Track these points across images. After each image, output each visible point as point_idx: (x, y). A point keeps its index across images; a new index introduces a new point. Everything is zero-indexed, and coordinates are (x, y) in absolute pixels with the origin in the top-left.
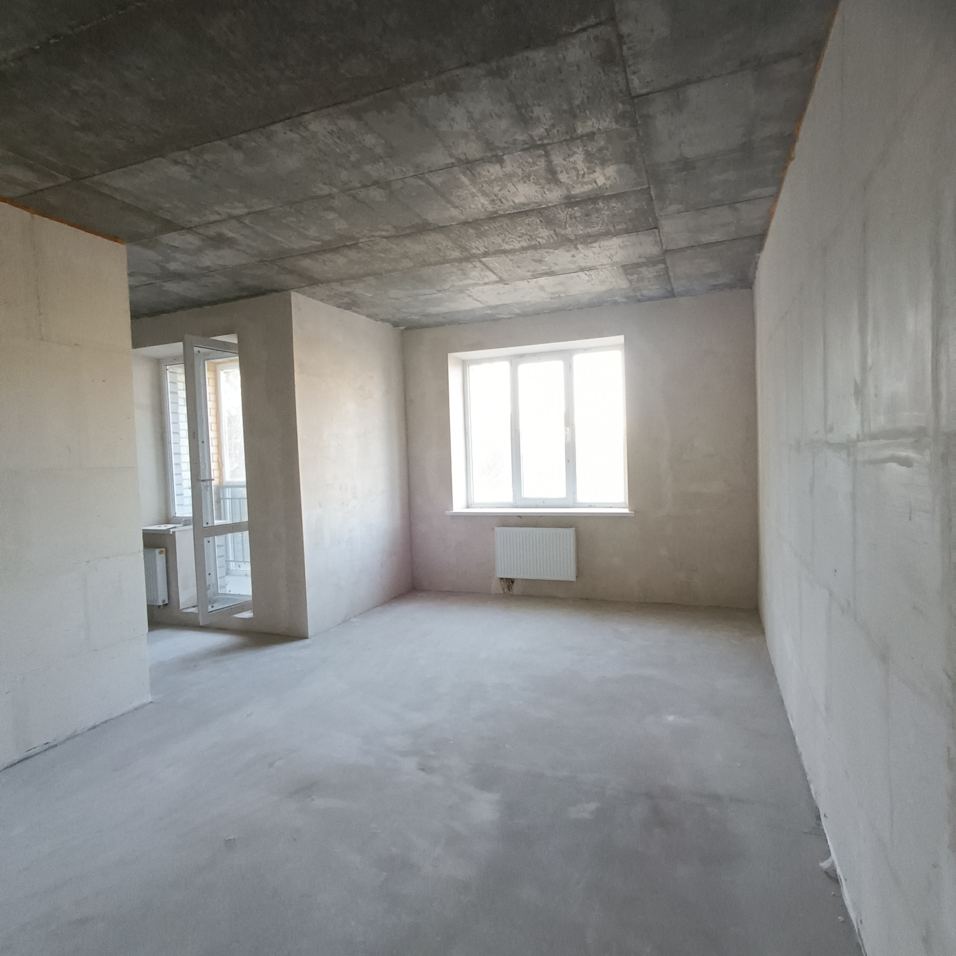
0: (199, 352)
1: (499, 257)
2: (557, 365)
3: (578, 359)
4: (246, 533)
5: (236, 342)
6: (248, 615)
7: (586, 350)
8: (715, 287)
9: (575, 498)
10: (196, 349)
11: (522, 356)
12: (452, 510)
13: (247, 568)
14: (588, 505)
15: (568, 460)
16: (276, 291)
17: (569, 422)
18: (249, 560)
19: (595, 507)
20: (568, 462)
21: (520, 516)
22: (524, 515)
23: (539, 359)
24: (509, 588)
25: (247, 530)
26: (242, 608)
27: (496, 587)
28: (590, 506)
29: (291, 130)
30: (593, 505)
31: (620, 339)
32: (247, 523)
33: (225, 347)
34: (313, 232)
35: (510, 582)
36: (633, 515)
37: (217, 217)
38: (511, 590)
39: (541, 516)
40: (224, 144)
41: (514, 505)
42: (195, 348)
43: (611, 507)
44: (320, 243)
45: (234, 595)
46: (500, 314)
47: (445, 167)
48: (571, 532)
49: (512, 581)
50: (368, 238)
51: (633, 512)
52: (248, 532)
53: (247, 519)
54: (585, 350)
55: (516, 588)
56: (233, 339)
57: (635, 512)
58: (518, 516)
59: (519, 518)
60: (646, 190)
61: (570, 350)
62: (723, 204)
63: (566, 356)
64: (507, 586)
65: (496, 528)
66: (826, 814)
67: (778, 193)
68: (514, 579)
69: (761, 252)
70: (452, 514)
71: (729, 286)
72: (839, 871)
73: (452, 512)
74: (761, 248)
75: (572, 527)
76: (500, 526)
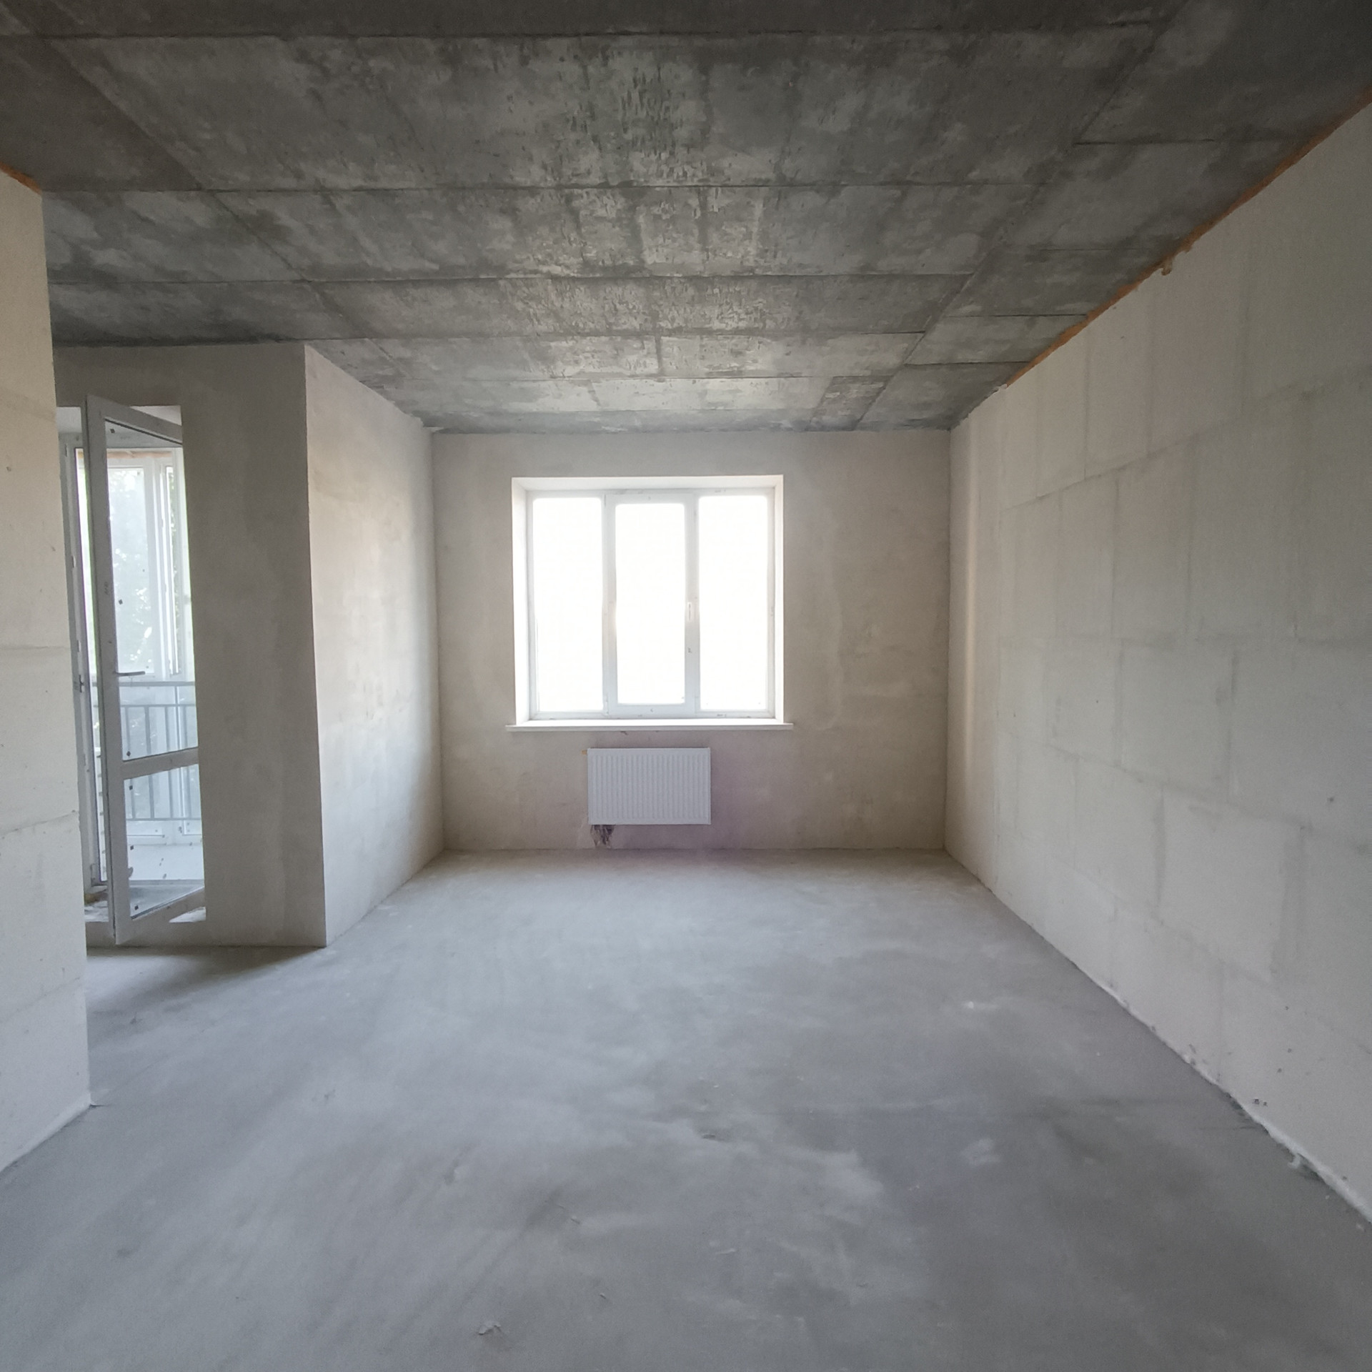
0: (113, 431)
1: (690, 338)
2: (674, 511)
3: (706, 504)
4: (194, 769)
5: (180, 423)
6: (197, 915)
7: (718, 491)
8: (912, 423)
9: (698, 704)
10: (108, 426)
11: (622, 492)
12: (515, 724)
13: (196, 830)
14: (716, 715)
15: (689, 649)
16: (278, 339)
17: (692, 595)
18: (200, 816)
19: (726, 717)
20: (689, 652)
21: (624, 732)
22: (630, 729)
23: (650, 498)
24: (605, 839)
25: (196, 763)
26: (186, 905)
27: (586, 839)
28: (719, 716)
29: (576, 57)
30: (724, 714)
31: (777, 480)
32: (197, 750)
33: (158, 427)
34: (440, 248)
35: (606, 831)
36: (791, 728)
37: (290, 183)
38: (607, 842)
39: (657, 731)
40: (431, 46)
41: (607, 715)
42: (107, 423)
43: (749, 717)
44: (435, 267)
45: (172, 882)
46: (607, 426)
47: (752, 183)
48: (706, 752)
49: (609, 829)
50: (525, 274)
51: (792, 724)
52: (197, 766)
53: (196, 745)
54: (716, 492)
55: (616, 840)
56: (172, 416)
57: (795, 724)
58: (622, 732)
59: (623, 734)
60: (965, 278)
61: (695, 489)
62: (1031, 316)
63: (689, 497)
64: (602, 837)
65: (589, 749)
66: (1263, 1100)
67: (1096, 313)
68: (615, 825)
69: (1006, 385)
70: (515, 730)
71: (927, 424)
72: (1322, 1169)
73: (514, 726)
74: (1008, 379)
75: (706, 747)
76: (594, 747)
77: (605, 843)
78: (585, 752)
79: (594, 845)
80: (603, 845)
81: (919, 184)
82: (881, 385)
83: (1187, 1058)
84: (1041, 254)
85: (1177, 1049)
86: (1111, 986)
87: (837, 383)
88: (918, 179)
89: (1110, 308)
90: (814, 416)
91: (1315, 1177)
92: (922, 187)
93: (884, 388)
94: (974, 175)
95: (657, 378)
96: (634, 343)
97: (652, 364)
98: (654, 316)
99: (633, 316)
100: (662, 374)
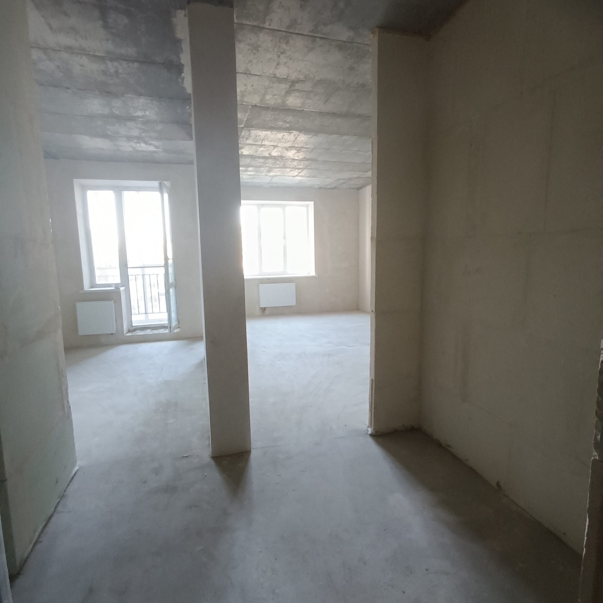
2: (278, 211)
3: (288, 209)
5: (170, 186)
9: (286, 271)
11: (263, 205)
21: (269, 279)
27: (258, 312)
31: (312, 203)
35: (264, 309)
48: (294, 284)
55: (267, 312)
57: (318, 275)
63: (283, 206)
64: (262, 311)
65: (259, 284)
68: (266, 307)
71: (354, 189)
75: (294, 282)
76: (261, 284)
78: (258, 286)
79: (260, 314)
80: (263, 314)
82: (349, 181)
95: (294, 176)
96: (296, 170)
97: (296, 174)
98: (308, 166)
99: (303, 166)
100: (296, 176)
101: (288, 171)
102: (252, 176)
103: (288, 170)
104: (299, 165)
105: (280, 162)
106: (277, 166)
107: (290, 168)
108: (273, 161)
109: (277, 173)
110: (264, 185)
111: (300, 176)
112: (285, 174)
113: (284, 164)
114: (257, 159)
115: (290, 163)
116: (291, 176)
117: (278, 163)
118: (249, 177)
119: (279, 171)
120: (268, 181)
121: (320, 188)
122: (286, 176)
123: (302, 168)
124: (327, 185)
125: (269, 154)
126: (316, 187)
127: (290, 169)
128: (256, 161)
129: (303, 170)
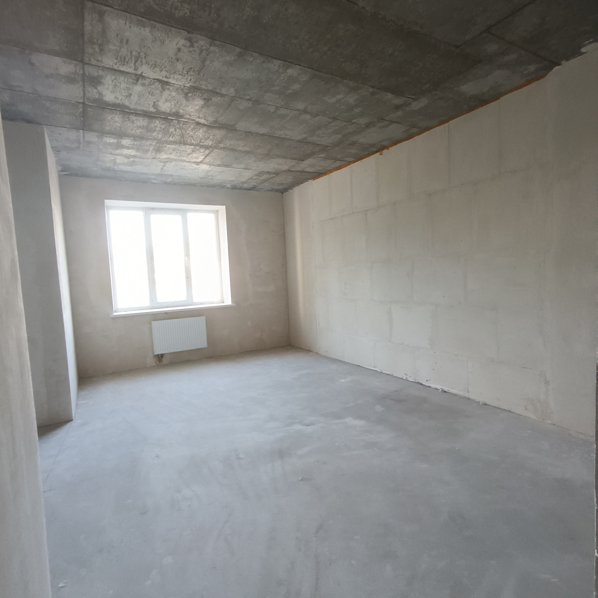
2: (177, 218)
3: (190, 216)
8: (272, 190)
9: (192, 300)
11: (153, 209)
14: (199, 303)
15: (187, 277)
17: (187, 253)
19: (204, 304)
22: (169, 312)
24: (160, 360)
27: (151, 361)
28: (201, 304)
31: (223, 208)
35: (160, 357)
36: (235, 306)
41: (152, 307)
43: (214, 303)
48: (204, 318)
49: (162, 356)
51: (235, 304)
55: (165, 360)
59: (166, 314)
60: (328, 146)
61: (185, 210)
62: (336, 159)
63: (183, 212)
64: (158, 360)
65: (152, 322)
66: (428, 380)
67: (354, 162)
68: (164, 354)
69: (313, 180)
70: (113, 317)
71: (277, 190)
72: (446, 389)
73: (112, 315)
74: (314, 178)
75: (203, 316)
76: (154, 320)
77: (160, 363)
78: (151, 323)
79: (155, 365)
80: (159, 363)
81: (339, 120)
82: (274, 176)
83: (405, 378)
84: (353, 144)
85: (401, 377)
86: (375, 367)
87: (261, 173)
88: (340, 118)
89: (360, 161)
90: (241, 184)
91: (445, 392)
92: (339, 121)
93: (275, 177)
94: (354, 121)
95: (197, 163)
96: (202, 150)
97: (201, 158)
98: (220, 142)
99: (213, 141)
100: (201, 162)
101: (188, 152)
102: (132, 159)
103: (189, 149)
104: (206, 139)
105: (175, 130)
106: (171, 139)
107: (191, 145)
108: (163, 127)
109: (171, 154)
110: (153, 179)
111: (207, 164)
112: (185, 158)
113: (182, 136)
114: (133, 118)
115: (191, 133)
116: (194, 162)
117: (172, 130)
118: (126, 160)
119: (174, 150)
120: (158, 171)
121: (234, 188)
122: (184, 161)
123: (211, 147)
124: (243, 183)
125: (155, 105)
126: (229, 186)
127: (192, 147)
128: (133, 122)
129: (212, 151)
